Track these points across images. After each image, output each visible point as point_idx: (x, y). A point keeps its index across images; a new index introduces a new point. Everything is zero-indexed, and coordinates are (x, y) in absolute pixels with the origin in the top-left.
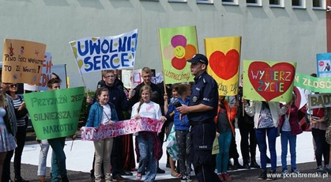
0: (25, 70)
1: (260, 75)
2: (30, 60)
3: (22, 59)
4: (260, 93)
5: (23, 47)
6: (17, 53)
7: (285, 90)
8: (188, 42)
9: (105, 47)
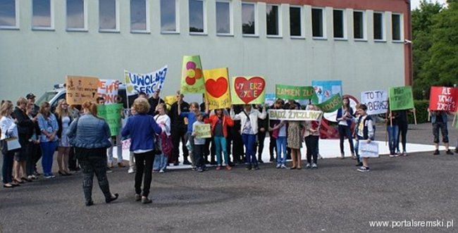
0: (83, 96)
1: (240, 87)
2: (85, 89)
3: (80, 89)
4: (241, 98)
5: (80, 81)
6: (76, 84)
7: (258, 95)
8: (197, 67)
9: (148, 81)
